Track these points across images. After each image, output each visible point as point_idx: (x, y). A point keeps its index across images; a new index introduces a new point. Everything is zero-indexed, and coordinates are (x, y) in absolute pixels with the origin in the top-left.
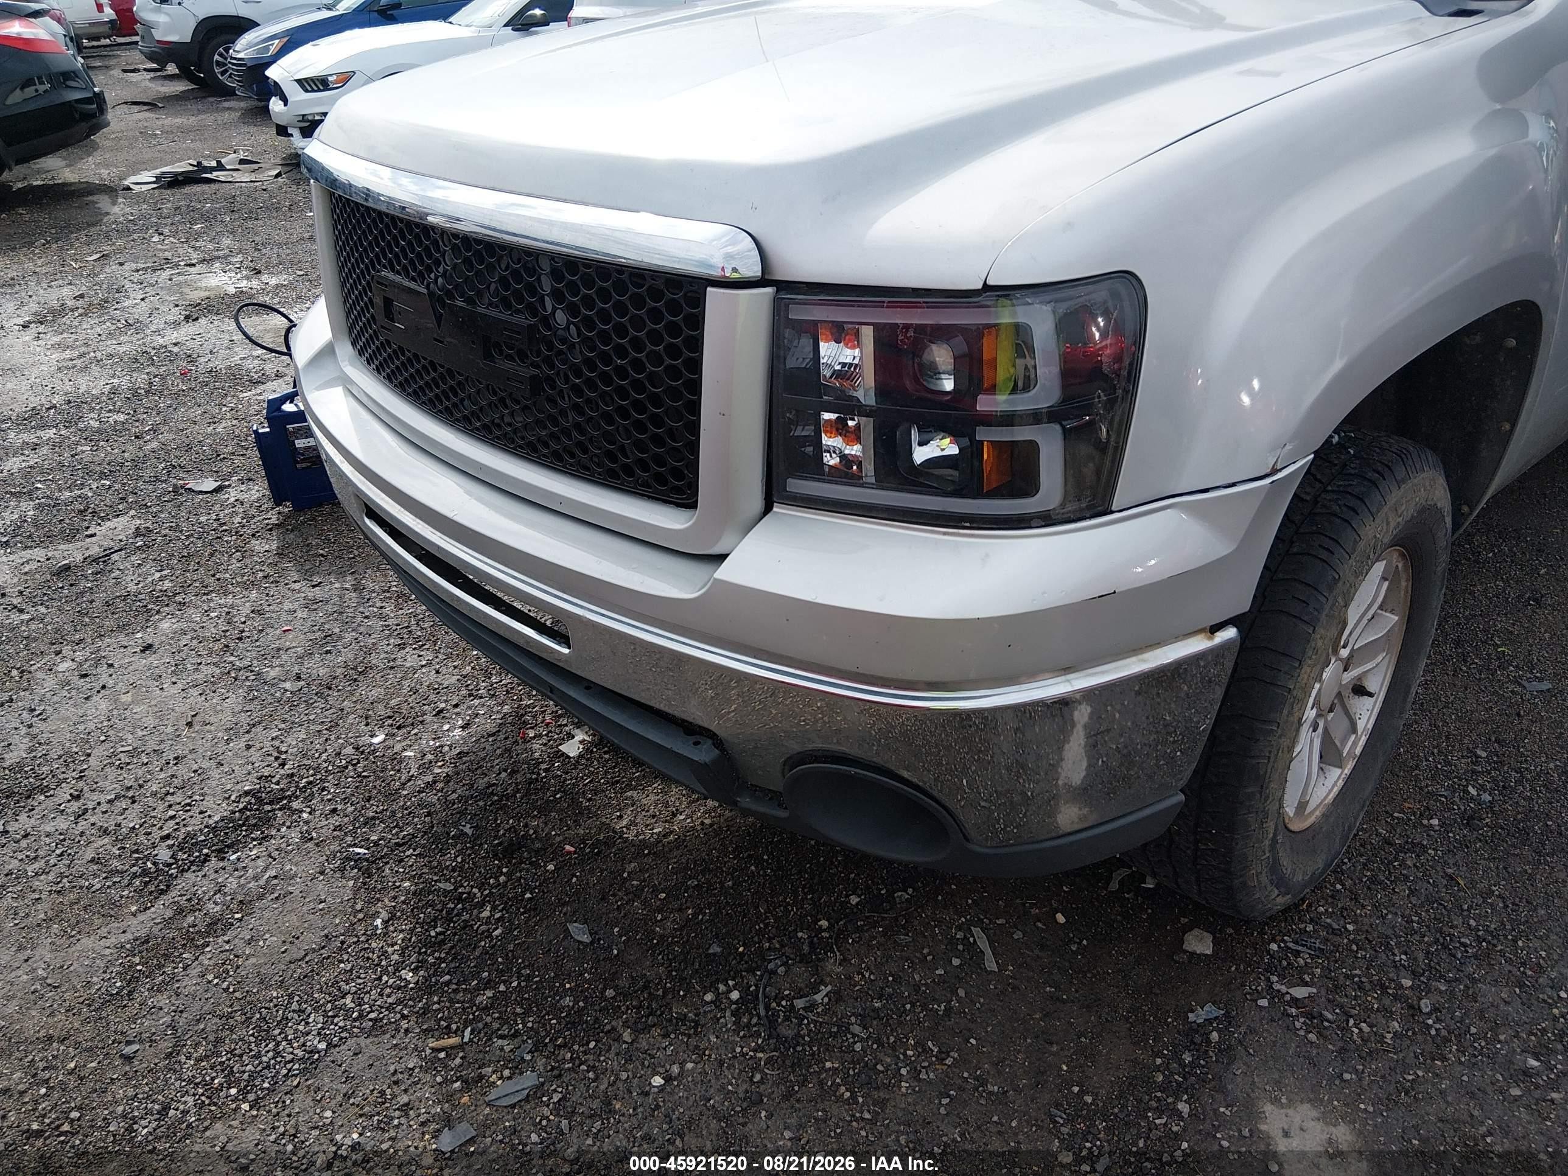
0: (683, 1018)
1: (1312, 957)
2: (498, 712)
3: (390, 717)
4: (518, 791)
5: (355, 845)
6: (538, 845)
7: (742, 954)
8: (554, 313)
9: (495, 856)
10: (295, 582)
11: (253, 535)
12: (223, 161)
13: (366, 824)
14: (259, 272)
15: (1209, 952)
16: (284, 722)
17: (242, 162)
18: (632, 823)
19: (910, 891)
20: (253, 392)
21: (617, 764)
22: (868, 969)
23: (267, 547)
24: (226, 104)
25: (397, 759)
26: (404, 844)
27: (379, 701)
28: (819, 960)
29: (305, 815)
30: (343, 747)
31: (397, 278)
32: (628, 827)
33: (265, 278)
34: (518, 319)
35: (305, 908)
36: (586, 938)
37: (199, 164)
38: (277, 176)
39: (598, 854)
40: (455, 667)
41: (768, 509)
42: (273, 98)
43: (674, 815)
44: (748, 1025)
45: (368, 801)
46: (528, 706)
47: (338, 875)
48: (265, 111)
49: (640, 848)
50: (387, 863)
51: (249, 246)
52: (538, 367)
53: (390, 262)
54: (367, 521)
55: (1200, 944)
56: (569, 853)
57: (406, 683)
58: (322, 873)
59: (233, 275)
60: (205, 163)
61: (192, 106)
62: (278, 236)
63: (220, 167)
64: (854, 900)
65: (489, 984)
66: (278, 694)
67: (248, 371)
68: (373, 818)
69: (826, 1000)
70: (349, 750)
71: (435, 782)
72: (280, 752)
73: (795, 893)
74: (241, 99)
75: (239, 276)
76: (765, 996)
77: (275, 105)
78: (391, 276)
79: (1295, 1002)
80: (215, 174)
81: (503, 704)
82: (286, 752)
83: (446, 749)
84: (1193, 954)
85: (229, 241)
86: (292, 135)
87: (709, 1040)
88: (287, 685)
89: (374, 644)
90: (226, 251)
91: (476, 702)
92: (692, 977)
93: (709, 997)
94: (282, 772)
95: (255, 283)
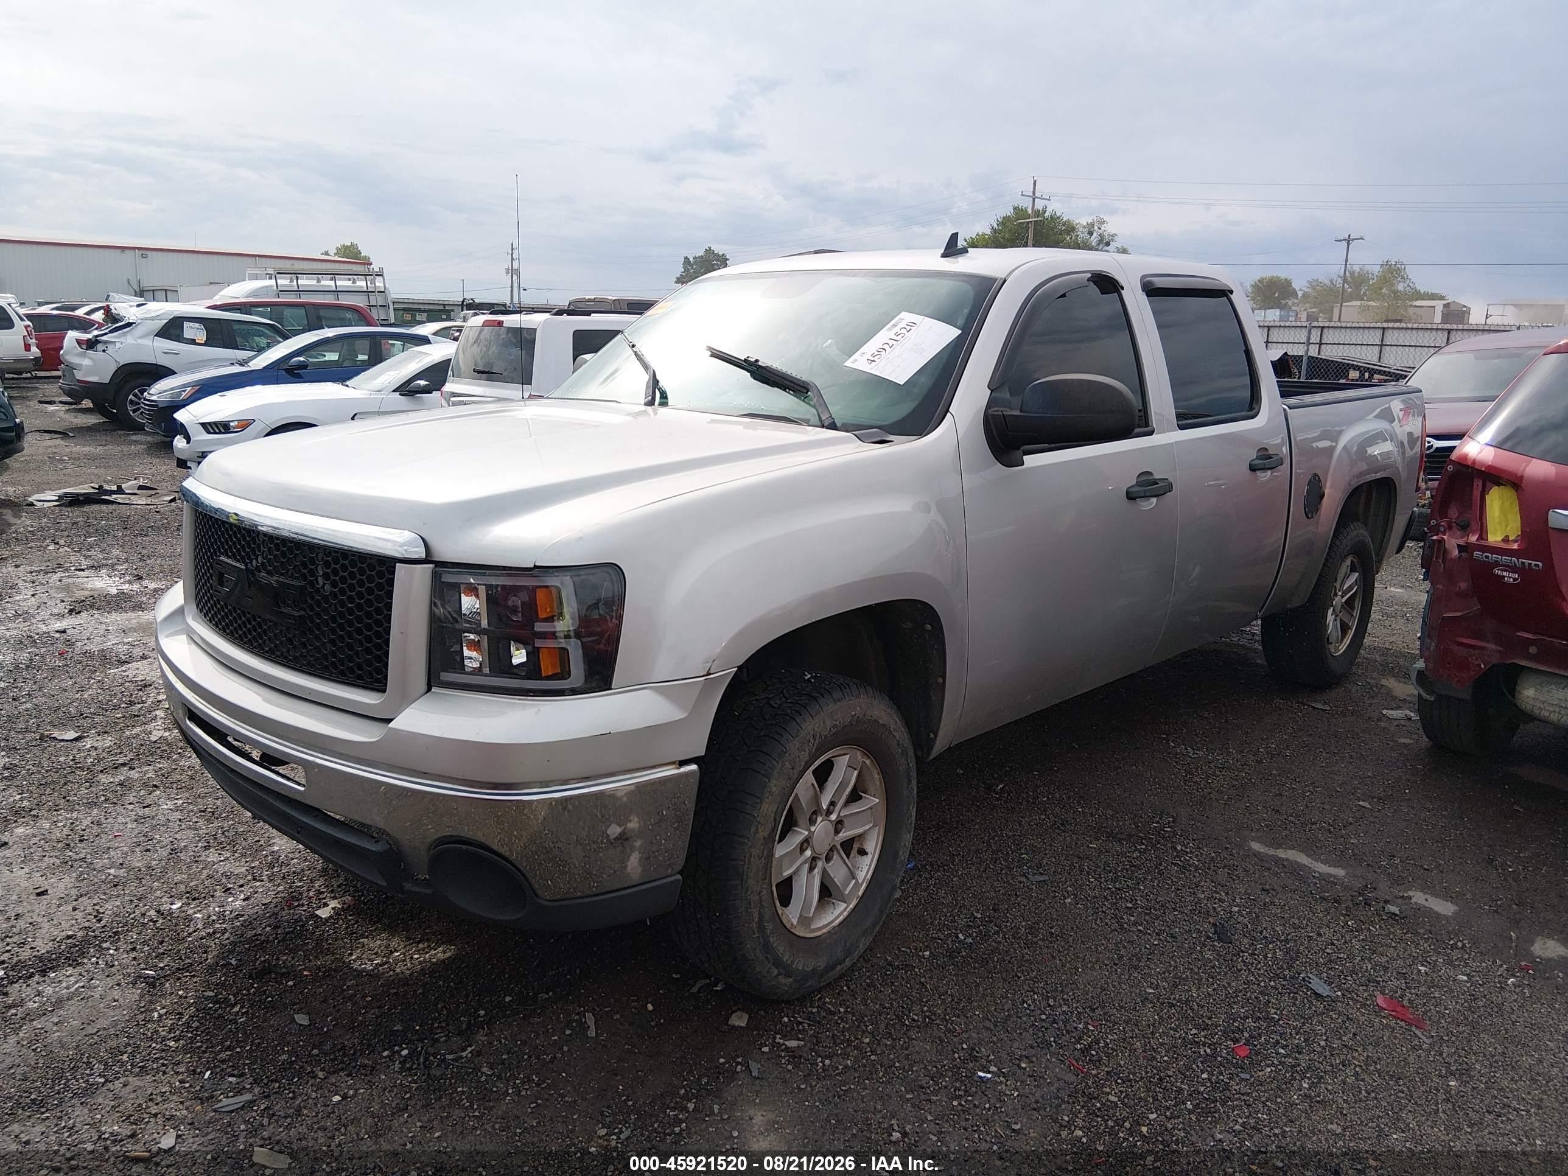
0: (364, 1066)
1: (809, 1025)
2: (274, 890)
3: (188, 893)
4: (277, 938)
5: (146, 969)
6: (284, 970)
7: (418, 1030)
8: (323, 586)
9: (250, 977)
10: (130, 804)
11: (102, 771)
12: (123, 486)
13: (156, 957)
14: (141, 578)
15: (743, 1025)
16: (105, 894)
17: (141, 488)
18: (358, 958)
19: (551, 994)
20: (120, 669)
21: (357, 922)
22: (505, 1038)
23: (111, 780)
24: (134, 438)
25: (189, 919)
26: (183, 969)
27: (181, 882)
28: (471, 1034)
29: (111, 952)
30: (148, 910)
31: (229, 561)
32: (355, 961)
33: (145, 583)
34: (295, 583)
35: (102, 1005)
36: (306, 1022)
37: (101, 487)
38: (171, 501)
39: (328, 976)
40: (247, 862)
41: (429, 690)
42: (178, 437)
43: (392, 952)
44: (410, 1069)
45: (161, 944)
46: (297, 887)
47: (131, 986)
48: (169, 446)
49: (359, 973)
50: (168, 980)
51: (136, 557)
52: (305, 610)
53: (226, 551)
54: (188, 722)
55: (739, 1020)
56: (307, 975)
57: (205, 872)
58: (118, 985)
59: (117, 579)
60: (106, 487)
61: (102, 438)
62: (163, 550)
63: (120, 490)
64: (508, 999)
65: (229, 1048)
66: (104, 877)
67: (118, 654)
68: (163, 954)
69: (470, 1055)
70: (153, 913)
71: (214, 933)
72: (99, 913)
73: (467, 996)
74: (148, 433)
75: (122, 580)
76: (427, 1053)
77: (179, 442)
78: (225, 560)
79: (787, 1049)
80: (114, 496)
81: (279, 885)
82: (103, 913)
83: (228, 912)
84: (733, 1027)
85: (118, 552)
86: (190, 468)
87: (380, 1078)
88: (112, 871)
89: (185, 846)
90: (115, 561)
91: (258, 884)
92: (378, 1043)
93: (385, 1054)
94: (98, 925)
95: (136, 587)
